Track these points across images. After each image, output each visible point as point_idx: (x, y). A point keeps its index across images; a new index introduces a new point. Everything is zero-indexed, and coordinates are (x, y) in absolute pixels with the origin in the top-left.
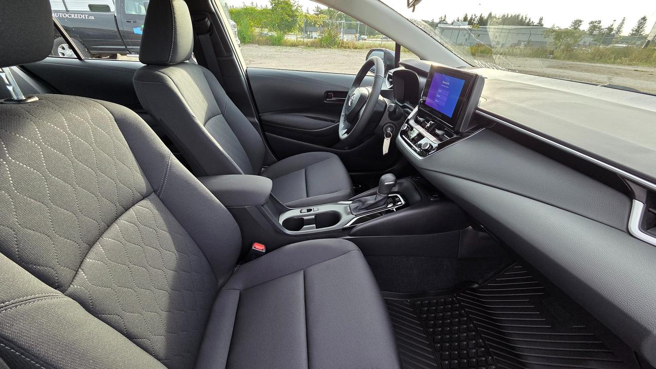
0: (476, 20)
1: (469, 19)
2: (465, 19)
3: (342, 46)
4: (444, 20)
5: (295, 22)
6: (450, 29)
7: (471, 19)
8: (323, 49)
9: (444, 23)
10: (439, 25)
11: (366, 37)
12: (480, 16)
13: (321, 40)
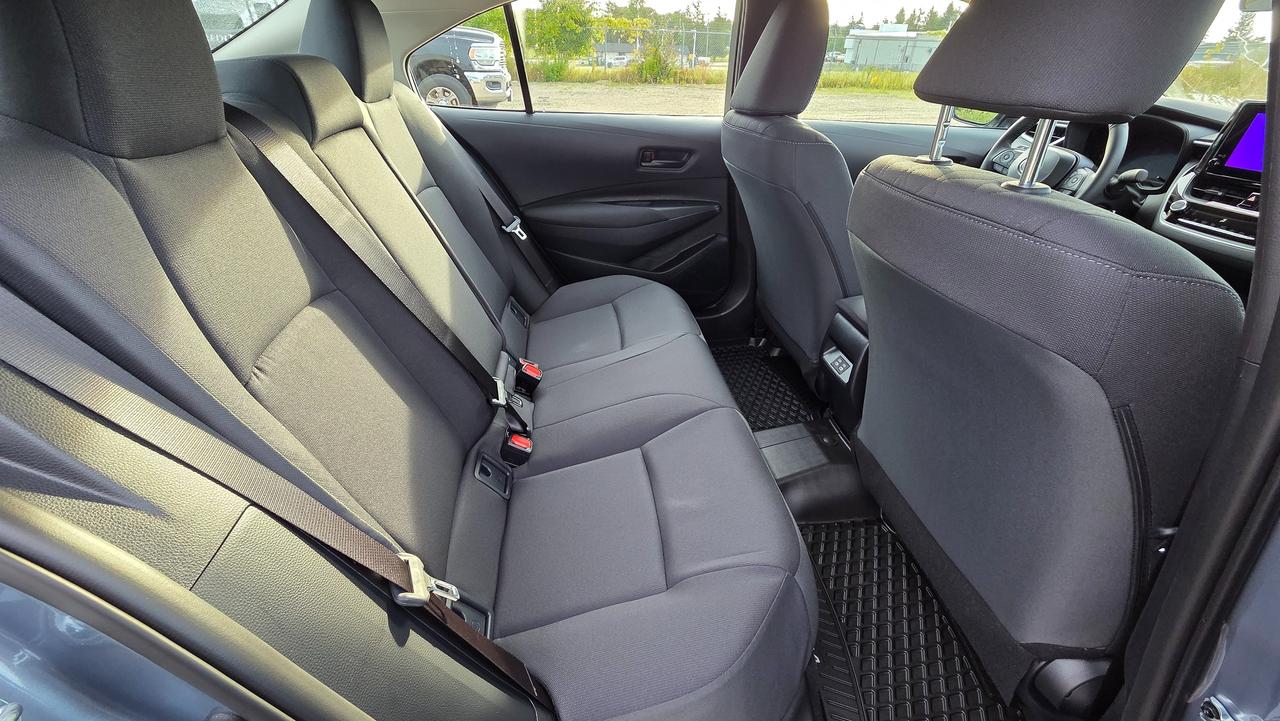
0: (923, 19)
1: (907, 17)
2: (900, 19)
3: (682, 79)
4: (860, 22)
5: (587, 33)
6: (874, 38)
7: (913, 16)
8: (646, 85)
9: (861, 28)
10: (852, 32)
11: (707, 59)
12: (931, 11)
13: (640, 69)
